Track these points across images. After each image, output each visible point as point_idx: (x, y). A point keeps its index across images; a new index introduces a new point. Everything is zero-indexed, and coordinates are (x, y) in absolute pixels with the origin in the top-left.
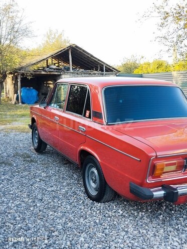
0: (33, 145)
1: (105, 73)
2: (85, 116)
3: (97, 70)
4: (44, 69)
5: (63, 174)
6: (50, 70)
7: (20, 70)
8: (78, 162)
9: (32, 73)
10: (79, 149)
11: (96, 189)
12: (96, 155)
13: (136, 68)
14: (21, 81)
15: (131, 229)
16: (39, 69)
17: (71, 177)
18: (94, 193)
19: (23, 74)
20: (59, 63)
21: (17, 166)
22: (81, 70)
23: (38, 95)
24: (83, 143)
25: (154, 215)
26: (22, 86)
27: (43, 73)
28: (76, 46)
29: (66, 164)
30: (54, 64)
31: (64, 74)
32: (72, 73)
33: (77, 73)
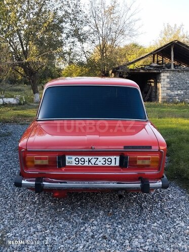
7: (118, 69)
9: (128, 71)
27: (142, 71)
28: (179, 42)
30: (158, 62)
31: (163, 72)
32: (173, 71)
33: (179, 71)
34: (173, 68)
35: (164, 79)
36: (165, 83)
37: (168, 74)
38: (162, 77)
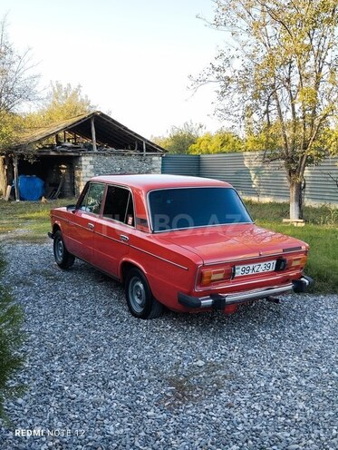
0: (56, 258)
1: (145, 153)
2: (127, 223)
3: (133, 149)
4: (52, 147)
5: (100, 293)
6: (63, 149)
7: (17, 150)
8: (119, 277)
9: (36, 153)
10: (121, 262)
11: (141, 306)
12: (141, 266)
13: (193, 142)
14: (18, 166)
15: (180, 341)
16: (46, 148)
17: (110, 296)
18: (139, 310)
19: (22, 156)
20: (75, 138)
21: (39, 285)
22: (111, 149)
23: (44, 187)
24: (126, 254)
25: (204, 328)
26: (19, 174)
27: (52, 153)
28: (102, 114)
29: (102, 281)
30: (69, 140)
31: (85, 154)
32: (97, 154)
33: (104, 155)
34: (95, 150)
35: (86, 166)
36: (88, 171)
37: (91, 159)
38: (83, 163)
